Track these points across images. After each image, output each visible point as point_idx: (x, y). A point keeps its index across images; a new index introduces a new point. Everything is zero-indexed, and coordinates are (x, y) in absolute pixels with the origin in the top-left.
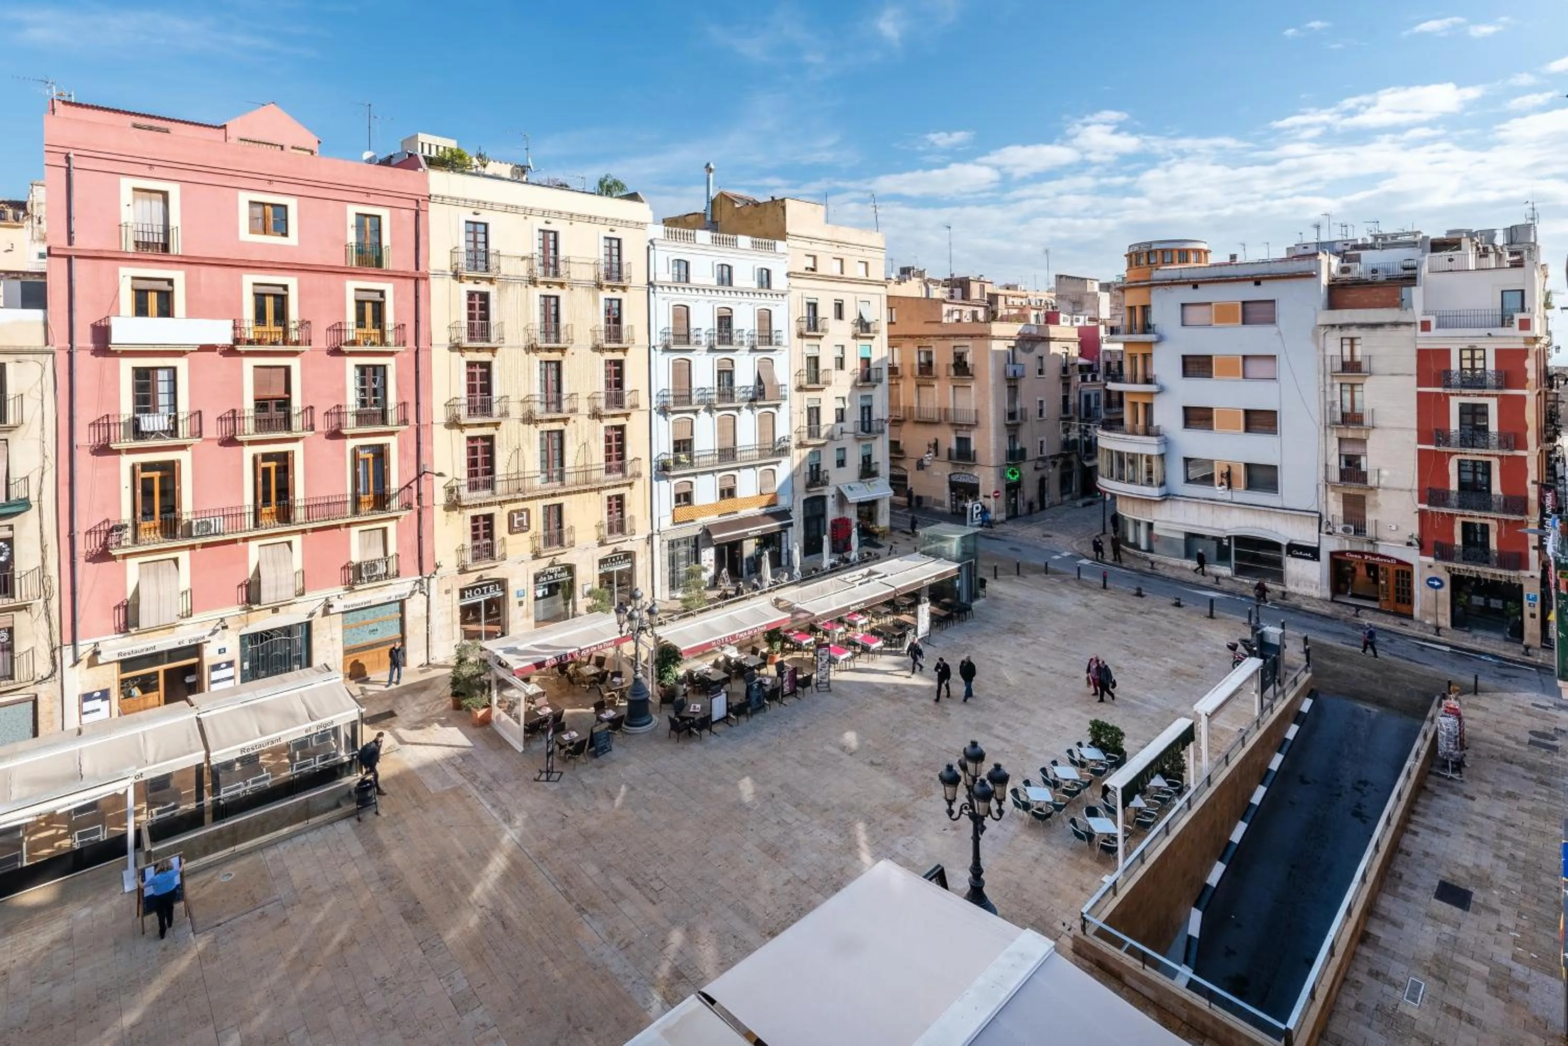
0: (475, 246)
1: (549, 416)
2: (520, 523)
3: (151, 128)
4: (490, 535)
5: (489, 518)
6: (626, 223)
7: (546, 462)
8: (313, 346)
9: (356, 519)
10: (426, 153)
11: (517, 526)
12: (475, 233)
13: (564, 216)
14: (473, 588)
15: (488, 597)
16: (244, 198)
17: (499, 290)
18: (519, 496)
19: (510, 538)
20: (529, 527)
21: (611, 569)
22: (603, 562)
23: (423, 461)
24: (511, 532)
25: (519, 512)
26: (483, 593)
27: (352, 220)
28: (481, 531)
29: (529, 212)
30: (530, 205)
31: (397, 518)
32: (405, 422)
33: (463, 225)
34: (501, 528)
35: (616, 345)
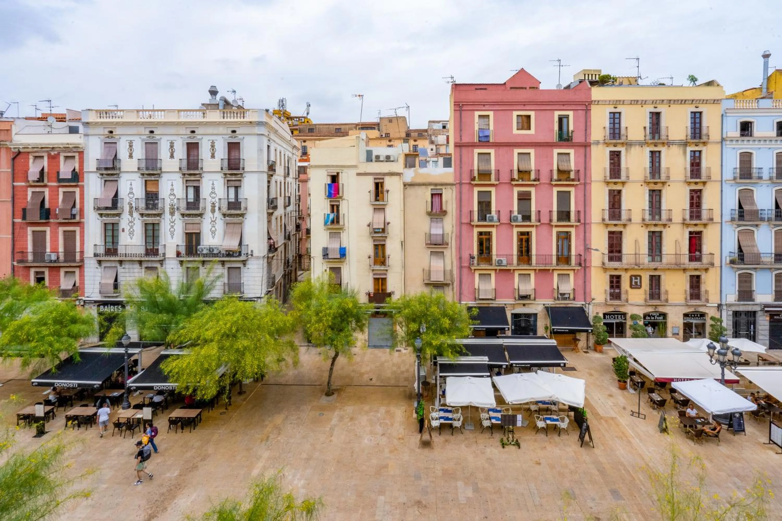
0: (614, 126)
1: (654, 222)
2: (636, 283)
3: (481, 89)
4: (619, 287)
5: (619, 277)
6: (705, 102)
7: (651, 249)
8: (541, 181)
9: (557, 268)
10: (590, 78)
11: (635, 285)
12: (614, 118)
13: (665, 102)
14: (610, 314)
15: (618, 321)
16: (515, 113)
17: (626, 149)
18: (636, 267)
19: (630, 291)
20: (641, 286)
21: (691, 321)
22: (686, 315)
23: (587, 242)
24: (631, 286)
25: (636, 276)
26: (615, 318)
27: (556, 119)
28: (615, 284)
29: (644, 103)
30: (644, 99)
31: (574, 270)
32: (579, 221)
33: (608, 115)
34: (625, 283)
35: (698, 180)
